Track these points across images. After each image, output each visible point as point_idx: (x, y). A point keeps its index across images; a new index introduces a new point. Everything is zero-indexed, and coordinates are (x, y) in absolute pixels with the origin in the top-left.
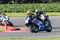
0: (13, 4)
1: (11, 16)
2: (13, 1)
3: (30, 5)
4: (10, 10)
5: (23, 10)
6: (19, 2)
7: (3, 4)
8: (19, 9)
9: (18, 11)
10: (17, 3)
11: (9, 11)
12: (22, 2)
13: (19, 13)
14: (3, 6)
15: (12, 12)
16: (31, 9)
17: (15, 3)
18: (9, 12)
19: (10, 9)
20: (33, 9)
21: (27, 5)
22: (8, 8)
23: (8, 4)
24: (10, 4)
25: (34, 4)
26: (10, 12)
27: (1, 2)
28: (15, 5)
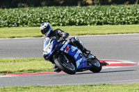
0: (90, 7)
1: (86, 32)
3: (129, 9)
4: (82, 20)
5: (113, 18)
6: (104, 2)
7: (67, 7)
8: (104, 16)
10: (98, 4)
11: (80, 21)
13: (104, 26)
15: (86, 24)
16: (131, 17)
17: (93, 4)
18: (80, 24)
19: (83, 18)
20: (135, 15)
21: (122, 7)
22: (78, 15)
23: (77, 5)
24: (82, 5)
25: (136, 4)
26: (83, 24)
27: (61, 2)
28: (94, 7)
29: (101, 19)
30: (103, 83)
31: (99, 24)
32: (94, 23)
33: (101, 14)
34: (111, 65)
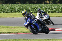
0: (48, 4)
2: (48, 1)
6: (54, 2)
7: (38, 4)
9: (53, 11)
10: (52, 3)
12: (57, 2)
13: (54, 13)
14: (37, 6)
17: (50, 3)
19: (45, 9)
22: (43, 8)
23: (42, 3)
27: (35, 2)
28: (50, 4)
29: (53, 10)
30: (54, 38)
31: (52, 12)
32: (50, 11)
33: (53, 8)
34: (57, 30)
